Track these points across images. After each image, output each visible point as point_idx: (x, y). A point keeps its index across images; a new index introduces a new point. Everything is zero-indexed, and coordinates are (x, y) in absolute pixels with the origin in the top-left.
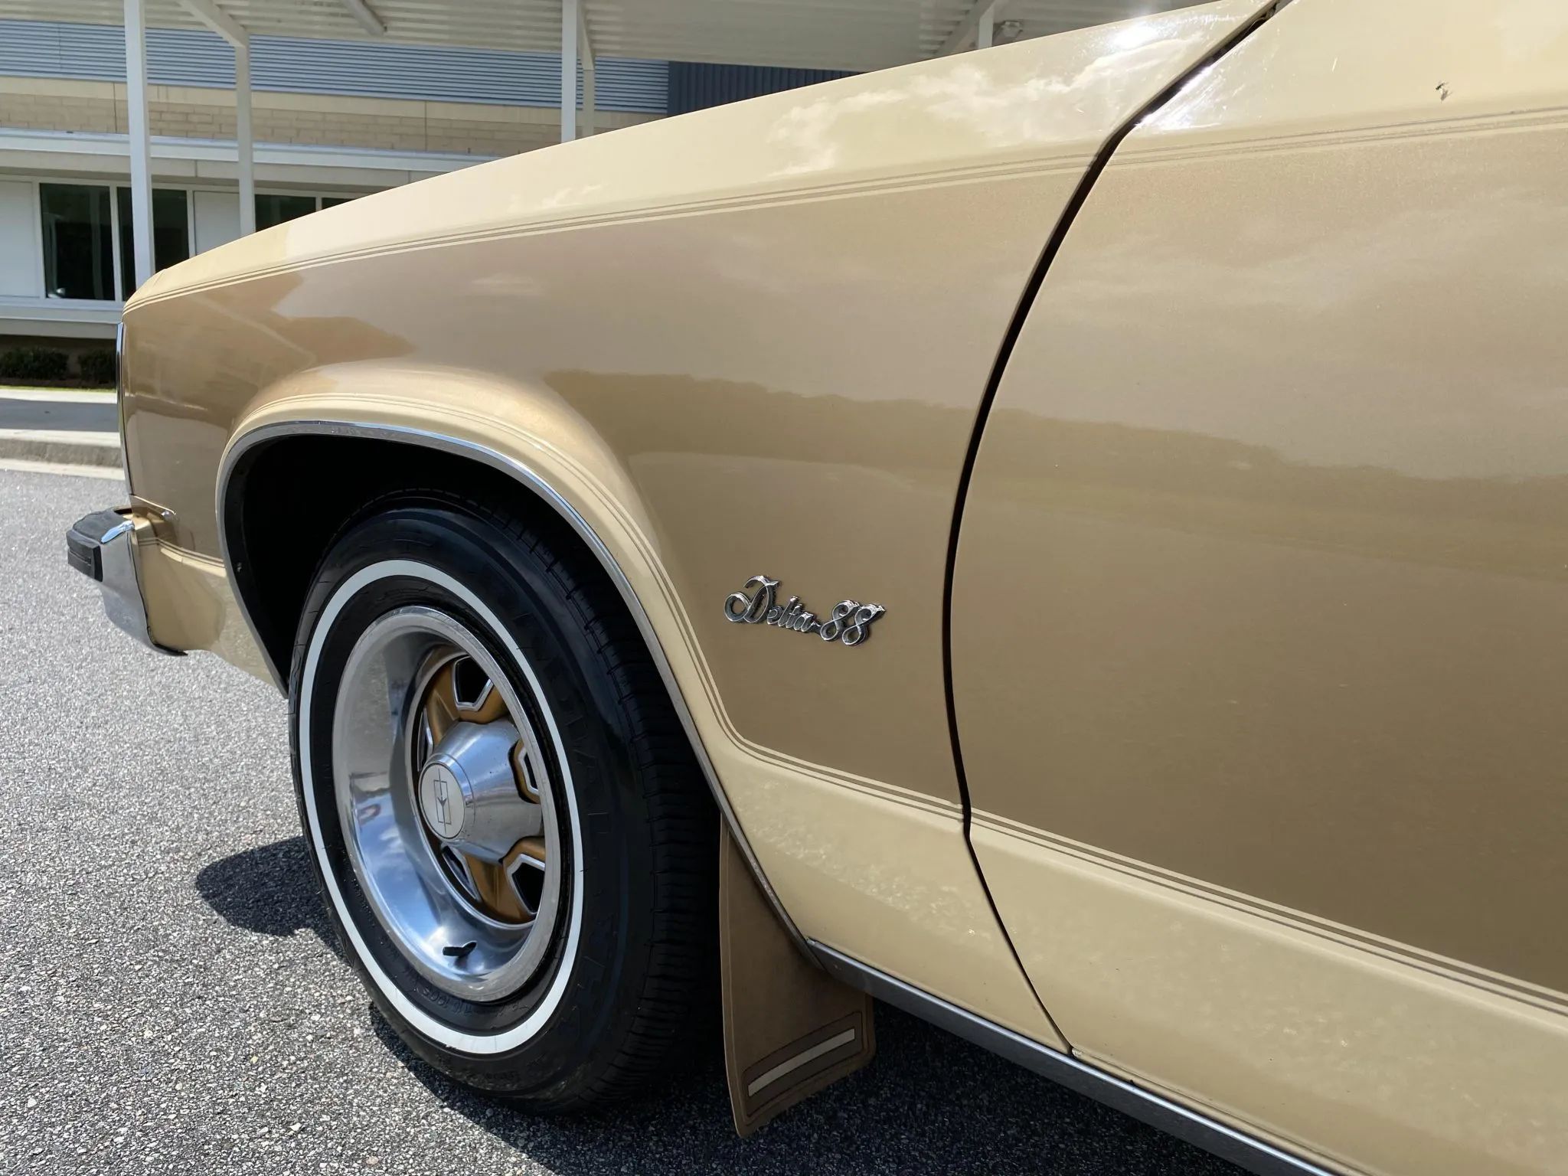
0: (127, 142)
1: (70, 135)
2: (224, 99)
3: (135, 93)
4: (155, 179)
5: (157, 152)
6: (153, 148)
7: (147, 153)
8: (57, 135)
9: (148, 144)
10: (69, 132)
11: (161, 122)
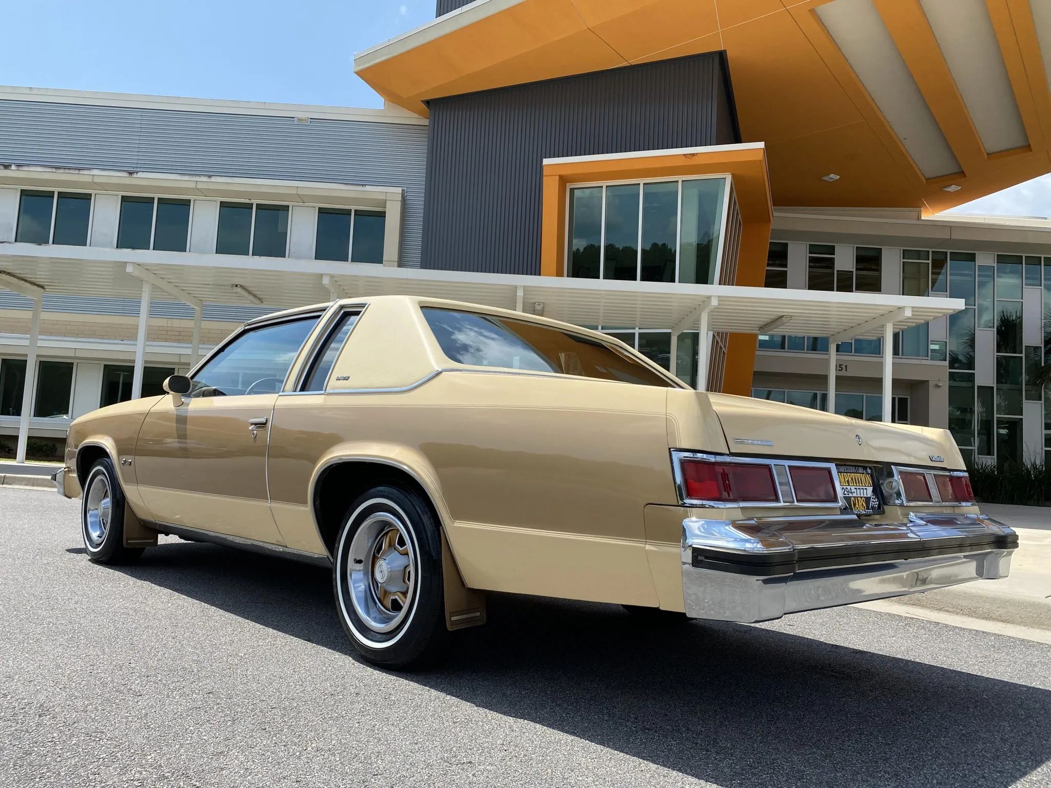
0: (136, 345)
1: (122, 342)
2: (188, 324)
3: (143, 321)
4: (146, 362)
5: (148, 350)
6: (147, 347)
7: (144, 349)
8: (116, 341)
9: (145, 346)
10: (122, 340)
11: (154, 335)
